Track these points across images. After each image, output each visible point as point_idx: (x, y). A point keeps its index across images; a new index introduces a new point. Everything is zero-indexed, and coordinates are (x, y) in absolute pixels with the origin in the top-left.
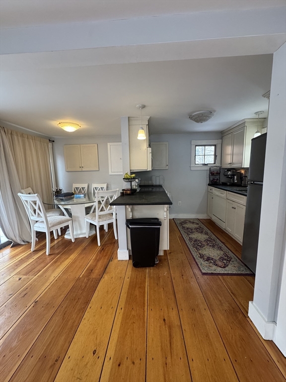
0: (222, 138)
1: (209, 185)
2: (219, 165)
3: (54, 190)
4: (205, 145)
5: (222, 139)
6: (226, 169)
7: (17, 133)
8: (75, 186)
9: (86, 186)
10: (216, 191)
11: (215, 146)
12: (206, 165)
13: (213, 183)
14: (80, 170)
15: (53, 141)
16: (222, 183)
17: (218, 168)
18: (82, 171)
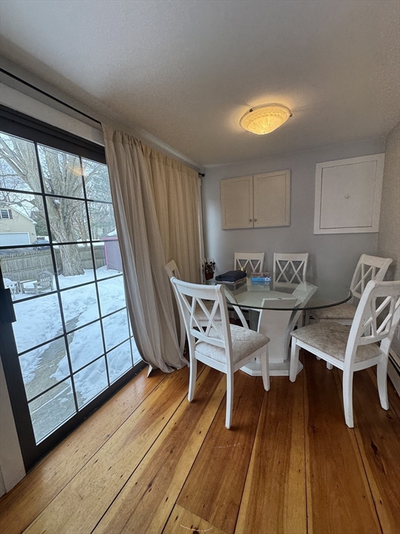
3: (202, 262)
7: (158, 154)
8: (239, 256)
9: (260, 257)
14: (251, 225)
15: (203, 175)
18: (254, 228)
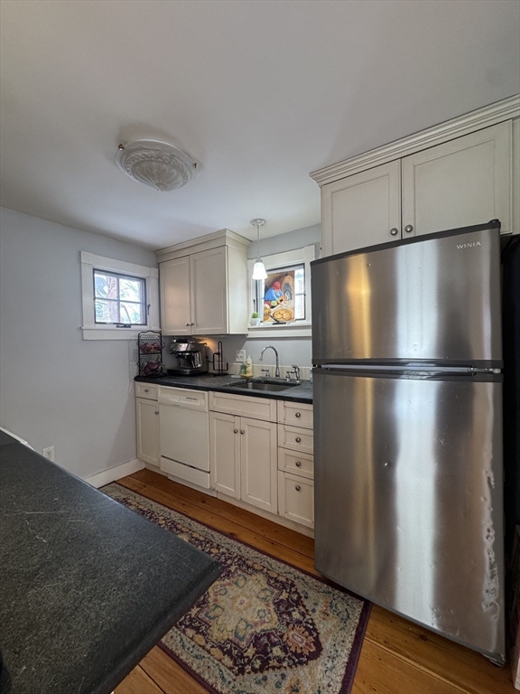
0: (158, 266)
1: (137, 379)
2: (157, 328)
4: (118, 275)
5: (159, 268)
6: (173, 337)
10: (168, 395)
11: (143, 280)
12: (125, 326)
13: (149, 373)
16: (168, 370)
17: (156, 336)
